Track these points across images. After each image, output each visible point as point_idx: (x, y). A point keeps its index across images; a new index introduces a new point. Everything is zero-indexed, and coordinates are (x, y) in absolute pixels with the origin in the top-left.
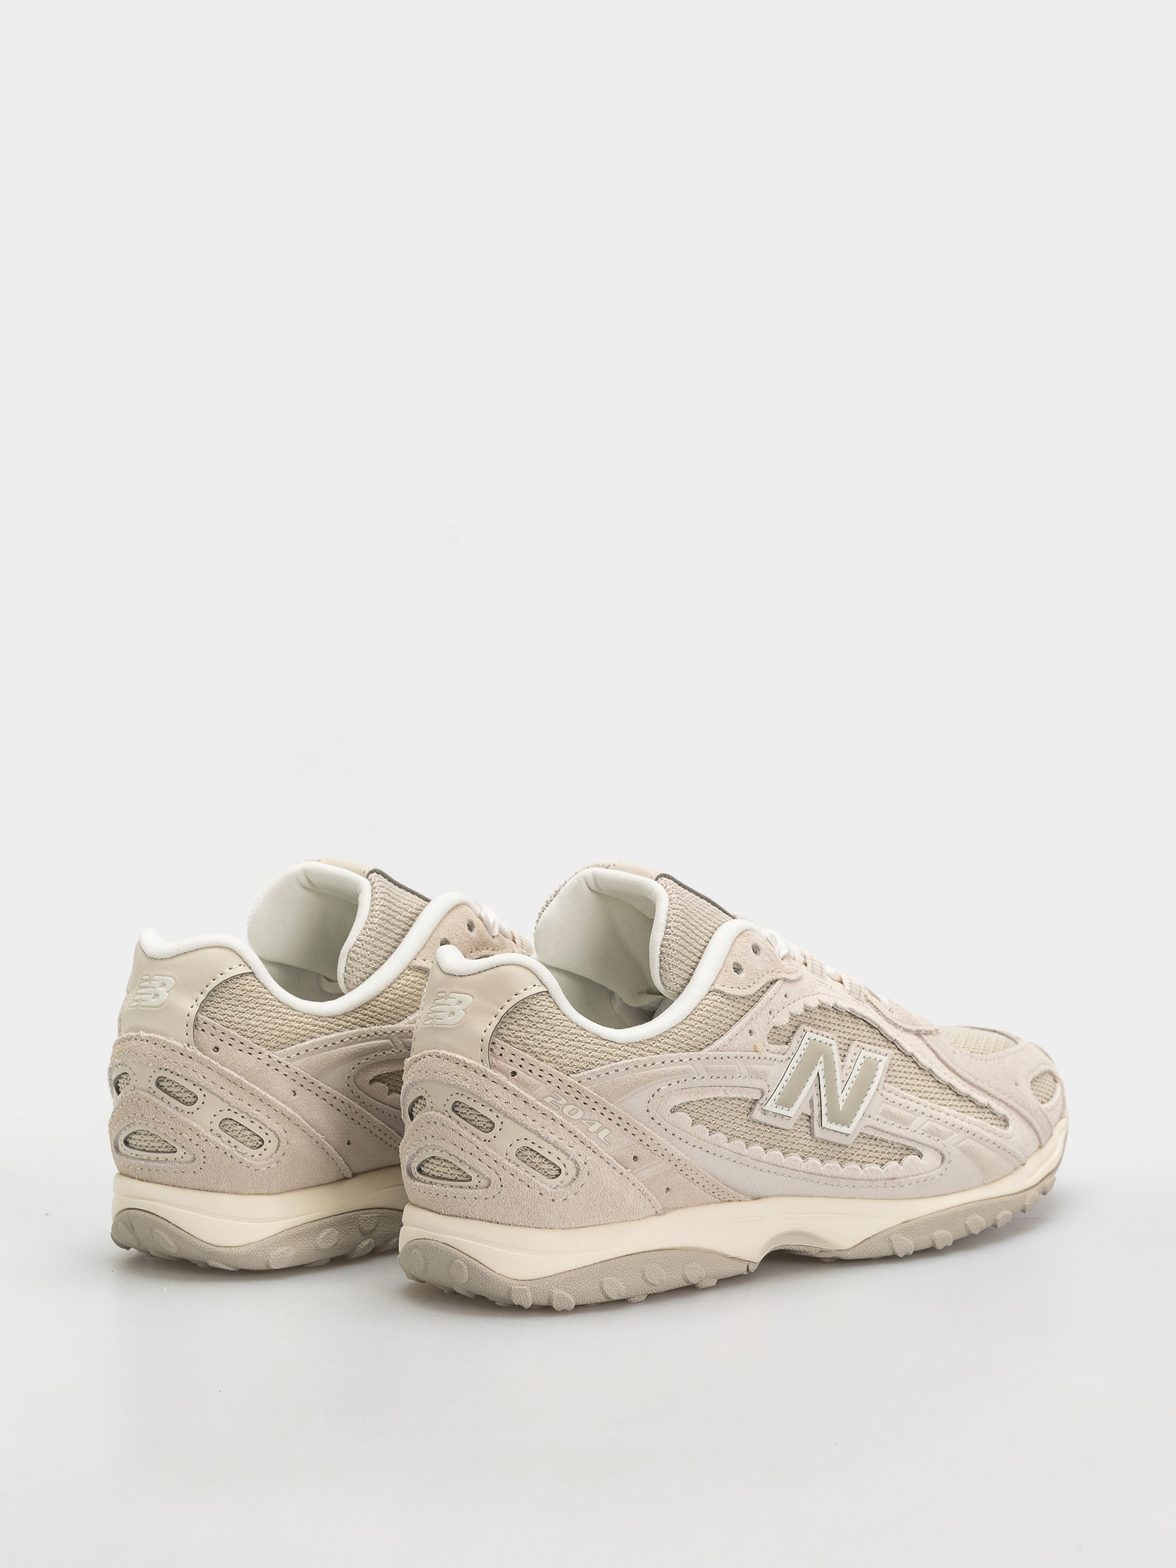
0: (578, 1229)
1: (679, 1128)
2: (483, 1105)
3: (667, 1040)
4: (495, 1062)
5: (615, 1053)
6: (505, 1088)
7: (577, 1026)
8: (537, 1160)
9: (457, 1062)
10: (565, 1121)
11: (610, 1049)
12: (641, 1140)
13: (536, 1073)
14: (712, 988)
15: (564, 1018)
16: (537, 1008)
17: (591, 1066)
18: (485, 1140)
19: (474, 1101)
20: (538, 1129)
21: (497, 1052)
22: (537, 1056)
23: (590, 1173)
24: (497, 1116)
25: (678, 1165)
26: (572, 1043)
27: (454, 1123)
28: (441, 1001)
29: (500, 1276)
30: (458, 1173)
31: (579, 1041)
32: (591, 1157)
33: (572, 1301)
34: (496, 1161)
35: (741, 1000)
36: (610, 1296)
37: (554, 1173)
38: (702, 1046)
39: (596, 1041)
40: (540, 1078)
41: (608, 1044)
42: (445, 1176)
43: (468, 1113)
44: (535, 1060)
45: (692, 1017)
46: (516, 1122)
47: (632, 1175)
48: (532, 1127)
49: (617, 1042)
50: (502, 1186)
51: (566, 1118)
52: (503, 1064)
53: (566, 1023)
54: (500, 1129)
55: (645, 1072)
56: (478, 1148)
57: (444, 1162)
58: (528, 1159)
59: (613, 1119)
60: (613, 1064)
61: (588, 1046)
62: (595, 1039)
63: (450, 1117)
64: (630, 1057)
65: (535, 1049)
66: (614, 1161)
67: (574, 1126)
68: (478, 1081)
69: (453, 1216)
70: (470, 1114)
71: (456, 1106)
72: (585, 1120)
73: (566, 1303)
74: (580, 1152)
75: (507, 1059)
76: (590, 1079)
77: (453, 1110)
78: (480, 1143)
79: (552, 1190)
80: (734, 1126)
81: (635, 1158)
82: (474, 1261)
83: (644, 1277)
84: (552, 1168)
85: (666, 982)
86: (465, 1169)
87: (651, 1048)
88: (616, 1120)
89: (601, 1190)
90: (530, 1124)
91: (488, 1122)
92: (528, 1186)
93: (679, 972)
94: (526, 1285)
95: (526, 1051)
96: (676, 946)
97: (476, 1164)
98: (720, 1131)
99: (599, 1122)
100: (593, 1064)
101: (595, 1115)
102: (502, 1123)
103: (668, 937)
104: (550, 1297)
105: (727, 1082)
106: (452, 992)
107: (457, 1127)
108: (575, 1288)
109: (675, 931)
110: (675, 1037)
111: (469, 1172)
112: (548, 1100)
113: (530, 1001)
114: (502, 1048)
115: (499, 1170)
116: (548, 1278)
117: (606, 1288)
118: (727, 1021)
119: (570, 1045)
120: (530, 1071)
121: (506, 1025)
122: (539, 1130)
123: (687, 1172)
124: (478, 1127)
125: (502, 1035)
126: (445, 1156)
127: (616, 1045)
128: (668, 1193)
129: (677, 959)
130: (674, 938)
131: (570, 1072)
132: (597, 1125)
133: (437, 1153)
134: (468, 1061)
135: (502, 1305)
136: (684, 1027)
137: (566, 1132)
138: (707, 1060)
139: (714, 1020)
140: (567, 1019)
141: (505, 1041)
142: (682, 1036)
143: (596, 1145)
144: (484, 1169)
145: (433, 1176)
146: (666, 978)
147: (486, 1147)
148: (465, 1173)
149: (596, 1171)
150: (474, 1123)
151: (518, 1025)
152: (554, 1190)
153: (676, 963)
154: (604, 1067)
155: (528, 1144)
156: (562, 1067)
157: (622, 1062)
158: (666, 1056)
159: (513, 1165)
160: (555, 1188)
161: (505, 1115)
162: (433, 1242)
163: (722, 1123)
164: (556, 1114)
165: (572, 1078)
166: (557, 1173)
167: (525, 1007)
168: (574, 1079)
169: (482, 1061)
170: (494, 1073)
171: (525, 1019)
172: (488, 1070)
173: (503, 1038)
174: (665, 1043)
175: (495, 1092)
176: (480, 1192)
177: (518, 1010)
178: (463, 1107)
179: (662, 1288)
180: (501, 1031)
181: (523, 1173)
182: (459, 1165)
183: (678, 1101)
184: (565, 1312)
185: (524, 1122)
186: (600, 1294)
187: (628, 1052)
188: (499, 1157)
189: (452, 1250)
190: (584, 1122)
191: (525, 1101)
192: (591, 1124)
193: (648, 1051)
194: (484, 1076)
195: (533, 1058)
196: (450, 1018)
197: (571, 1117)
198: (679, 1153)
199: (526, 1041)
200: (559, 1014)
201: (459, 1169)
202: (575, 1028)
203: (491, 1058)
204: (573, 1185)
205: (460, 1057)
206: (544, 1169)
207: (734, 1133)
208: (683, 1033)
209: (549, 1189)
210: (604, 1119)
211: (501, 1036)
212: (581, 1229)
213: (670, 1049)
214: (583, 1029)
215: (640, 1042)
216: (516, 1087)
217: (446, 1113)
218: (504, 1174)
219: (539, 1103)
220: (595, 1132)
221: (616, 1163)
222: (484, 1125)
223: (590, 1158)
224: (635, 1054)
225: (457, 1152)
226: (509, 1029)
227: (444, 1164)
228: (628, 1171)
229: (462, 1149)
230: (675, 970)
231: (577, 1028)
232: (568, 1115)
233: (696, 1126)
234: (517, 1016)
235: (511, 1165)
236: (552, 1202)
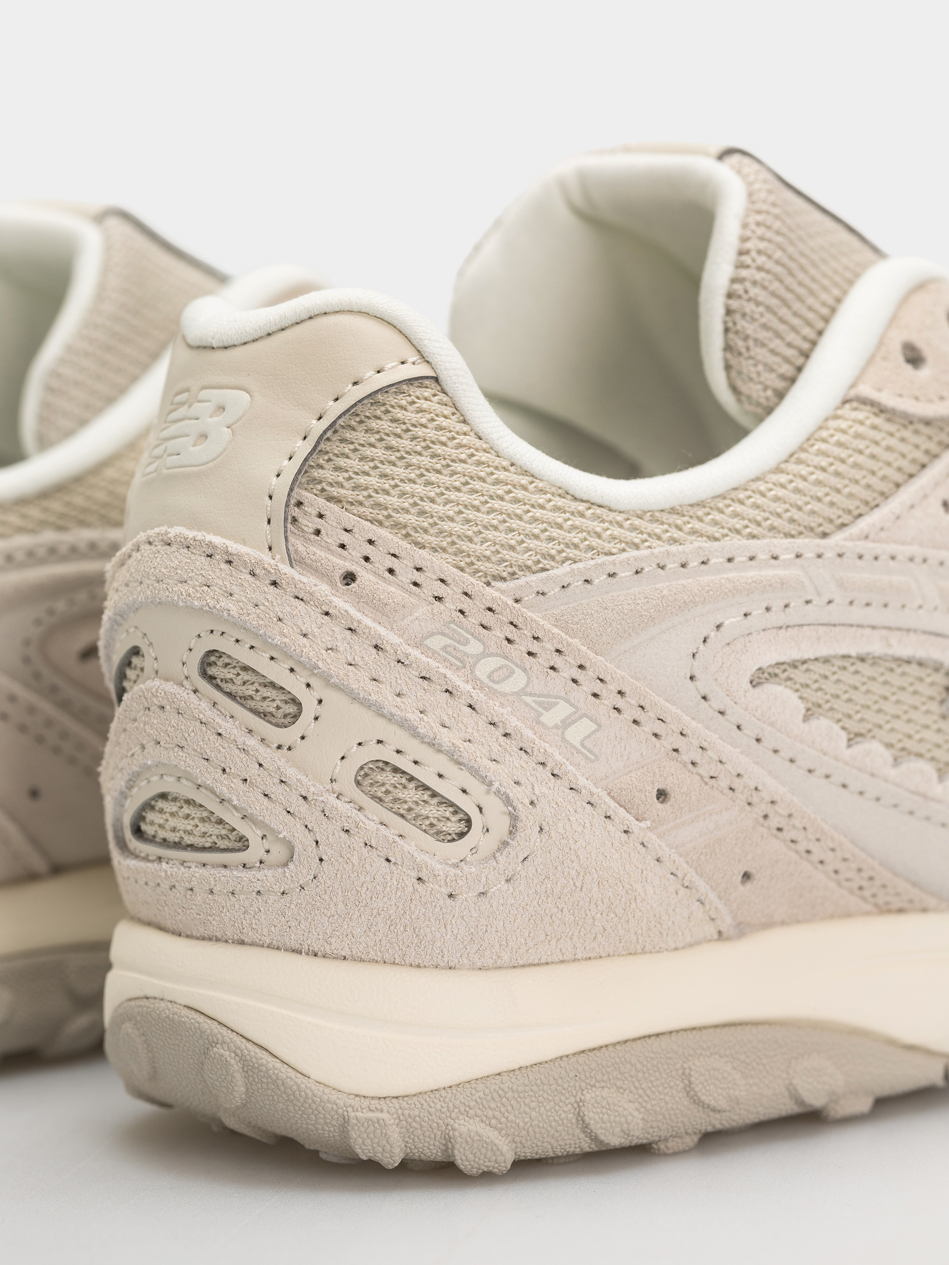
0: (520, 970)
1: (772, 724)
2: (272, 658)
3: (739, 508)
4: (301, 548)
5: (608, 532)
6: (327, 614)
7: (512, 465)
8: (411, 794)
9: (210, 552)
10: (479, 697)
11: (595, 523)
12: (676, 750)
13: (406, 575)
14: (852, 393)
15: (478, 443)
16: (410, 416)
17: (545, 563)
18: (279, 747)
19: (252, 647)
20: (410, 716)
21: (309, 523)
22: (407, 535)
23: (546, 828)
24: (308, 685)
25: (771, 815)
26: (497, 504)
27: (204, 705)
28: (181, 412)
29: (321, 1088)
30: (217, 832)
31: (516, 501)
32: (547, 788)
33: (505, 1149)
34: (305, 798)
35: (921, 427)
36: (602, 1138)
37: (454, 826)
38: (827, 527)
39: (560, 502)
40: (415, 588)
41: (590, 511)
42: (188, 840)
43: (238, 680)
44: (404, 544)
45: (803, 456)
46: (355, 698)
47: (654, 837)
48: (394, 710)
49: (613, 507)
50: (321, 860)
51: (481, 688)
52: (323, 554)
53: (484, 457)
54: (316, 718)
55: (684, 582)
56: (260, 765)
57: (185, 806)
58: (387, 792)
59: (603, 693)
60: (602, 559)
61: (538, 513)
62: (558, 498)
63: (195, 691)
64: (647, 544)
65: (402, 518)
66: (608, 799)
67: (501, 710)
68: (258, 597)
69: (210, 939)
70: (244, 683)
71: (210, 664)
72: (531, 695)
73: (489, 1154)
74: (519, 776)
75: (333, 542)
76: (543, 594)
77: (204, 674)
78: (266, 754)
79: (447, 868)
80: (909, 729)
81: (662, 795)
82: (258, 1050)
83: (689, 1089)
84: (448, 814)
85: (739, 384)
86: (232, 819)
87: (698, 525)
88: (610, 698)
89: (573, 873)
90: (389, 702)
91: (286, 702)
92: (388, 860)
93: (772, 360)
94: (385, 1108)
95: (381, 523)
96: (762, 296)
97: (258, 806)
98: (873, 737)
99: (567, 701)
100: (553, 558)
101: (559, 683)
102: (320, 701)
103: (744, 273)
104: (448, 1142)
105: (889, 617)
106: (204, 388)
107: (209, 714)
108: (511, 1117)
109: (761, 260)
110: (760, 500)
111: (244, 828)
112: (437, 643)
113: (391, 399)
114: (321, 516)
115: (312, 816)
116: (443, 1093)
117: (592, 1117)
118: (890, 472)
119: (491, 511)
120: (391, 571)
121: (329, 460)
122: (413, 717)
123: (793, 835)
124: (263, 715)
125: (320, 482)
126: (186, 790)
127: (612, 515)
128: (749, 885)
129: (765, 327)
130: (759, 276)
131: (495, 578)
132: (562, 711)
133: (169, 785)
134: (234, 547)
135: (335, 1160)
136: (783, 478)
137: (483, 724)
138: (838, 560)
139: (856, 465)
140: (485, 446)
141: (330, 499)
142: (777, 499)
143: (559, 758)
144: (274, 817)
145: (165, 843)
146: (740, 373)
147: (282, 763)
148: (234, 830)
149: (560, 824)
150: (251, 704)
151: (361, 459)
152: (453, 871)
153: (763, 335)
154: (580, 565)
155: (387, 754)
156: (472, 564)
157: (624, 555)
158: (735, 544)
159: (348, 806)
160: (456, 866)
161: (326, 679)
162: (163, 1004)
163: (880, 719)
164: (457, 680)
165: (498, 590)
166: (462, 826)
167: (378, 413)
168: (502, 592)
169: (270, 548)
170: (297, 577)
171: (378, 444)
172: (285, 568)
173: (323, 490)
174: (735, 515)
175: (300, 622)
176: (267, 876)
177: (361, 422)
178: (227, 665)
179: (736, 1118)
180: (316, 473)
181: (372, 826)
182: (221, 812)
183: (768, 657)
184: (487, 1177)
185: (374, 697)
186: (578, 1131)
187: (642, 533)
188: (312, 788)
189: (206, 1024)
190: (529, 699)
191: (376, 647)
192: (548, 707)
193: (693, 532)
194: (274, 583)
195: (396, 539)
196: (197, 448)
197: (496, 686)
198: (772, 786)
199: (381, 498)
200: (465, 434)
201: (220, 822)
202: (505, 469)
203: (292, 539)
204: (501, 858)
205: (217, 540)
206: (427, 818)
207: (908, 744)
208: (781, 492)
209: (438, 866)
210: (581, 695)
211: (319, 487)
212: (527, 970)
213: (748, 530)
214: (526, 473)
215: (673, 511)
216: (352, 611)
217: (185, 683)
218: (328, 831)
219: (410, 650)
220: (556, 727)
221: (613, 804)
222: (278, 708)
223: (544, 790)
224: (659, 538)
225: (212, 776)
226: (337, 469)
227: (186, 810)
228: (643, 825)
229: (224, 770)
230: (760, 353)
231: (512, 469)
232: (486, 681)
233: (814, 723)
234: (360, 436)
235: (342, 807)
236: (448, 901)
